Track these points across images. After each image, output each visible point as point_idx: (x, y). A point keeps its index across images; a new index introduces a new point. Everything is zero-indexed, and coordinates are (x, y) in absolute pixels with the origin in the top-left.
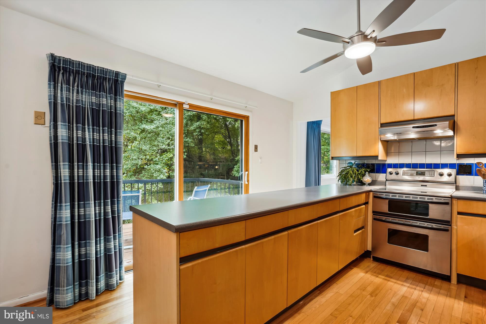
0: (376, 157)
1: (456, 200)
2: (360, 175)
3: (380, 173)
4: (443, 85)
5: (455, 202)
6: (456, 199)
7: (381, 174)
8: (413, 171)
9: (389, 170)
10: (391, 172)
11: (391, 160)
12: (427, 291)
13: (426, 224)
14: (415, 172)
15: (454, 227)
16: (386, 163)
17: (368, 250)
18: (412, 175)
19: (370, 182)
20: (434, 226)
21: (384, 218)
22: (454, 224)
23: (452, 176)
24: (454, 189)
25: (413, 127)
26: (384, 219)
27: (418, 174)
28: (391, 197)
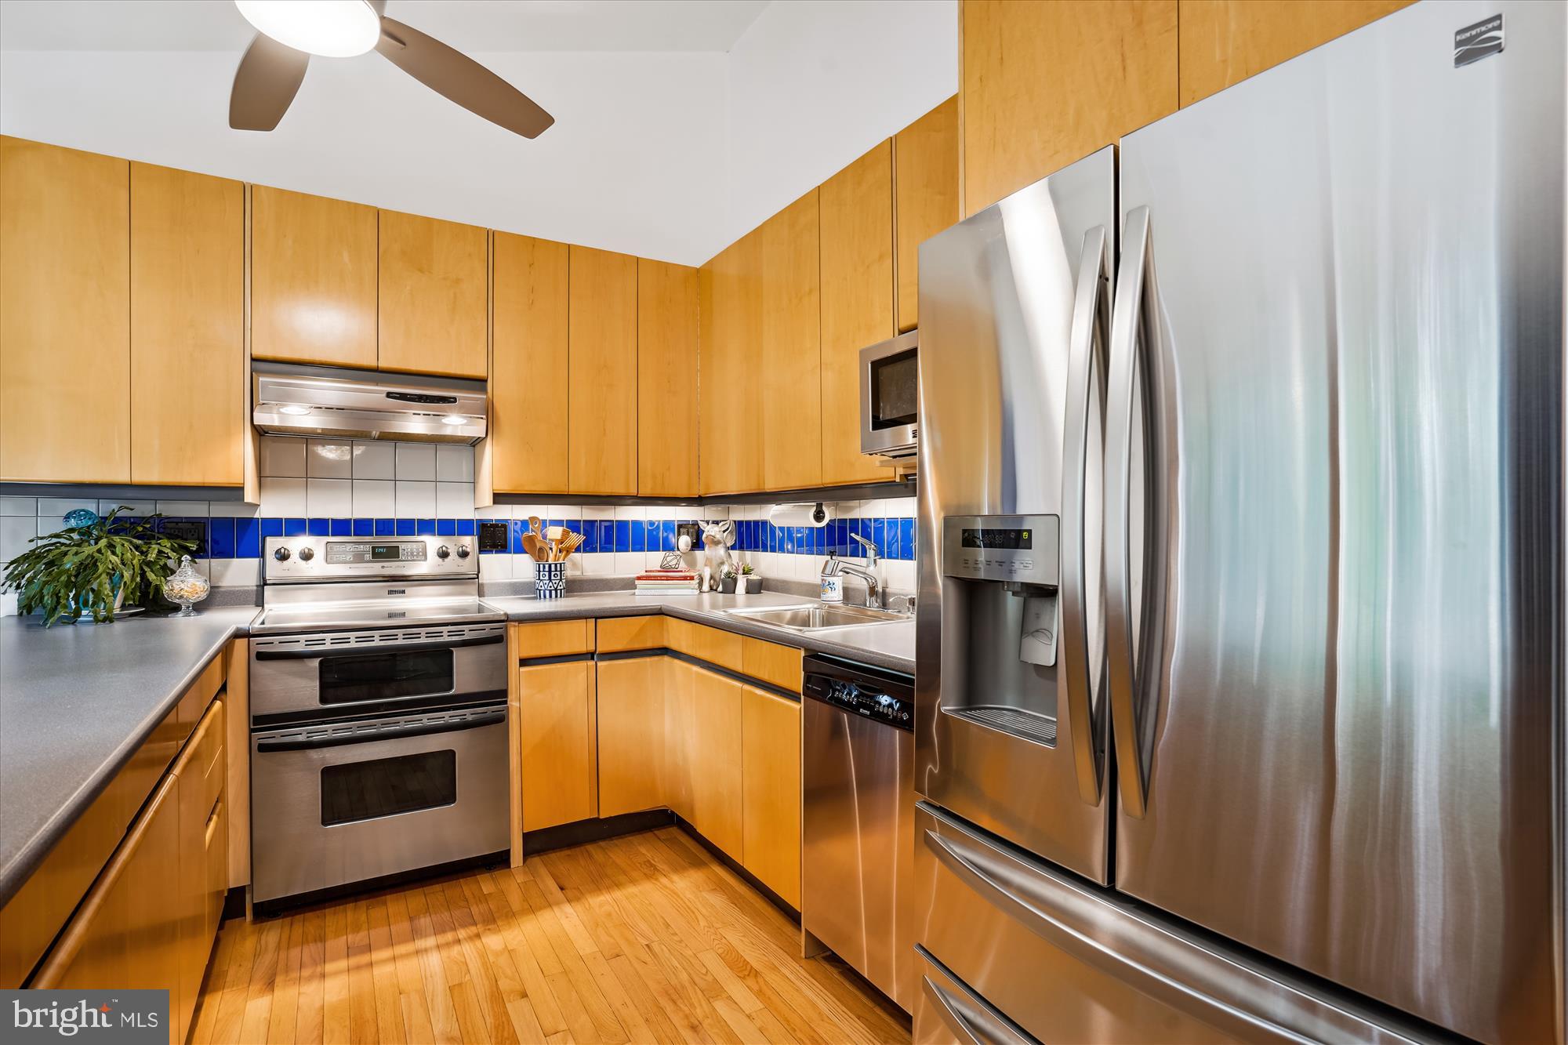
0: (235, 492)
1: (515, 626)
2: (152, 571)
3: (233, 557)
4: (458, 281)
5: (513, 631)
6: (517, 624)
7: (236, 561)
8: (362, 546)
9: (273, 544)
10: (283, 550)
11: (271, 507)
12: (490, 927)
13: (448, 717)
14: (369, 548)
15: (514, 704)
16: (257, 516)
17: (231, 887)
18: (359, 558)
19: (203, 596)
20: (469, 714)
21: (301, 734)
22: (514, 696)
23: (469, 557)
24: (473, 595)
25: (389, 395)
26: (301, 738)
27: (378, 554)
28: (328, 646)
